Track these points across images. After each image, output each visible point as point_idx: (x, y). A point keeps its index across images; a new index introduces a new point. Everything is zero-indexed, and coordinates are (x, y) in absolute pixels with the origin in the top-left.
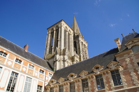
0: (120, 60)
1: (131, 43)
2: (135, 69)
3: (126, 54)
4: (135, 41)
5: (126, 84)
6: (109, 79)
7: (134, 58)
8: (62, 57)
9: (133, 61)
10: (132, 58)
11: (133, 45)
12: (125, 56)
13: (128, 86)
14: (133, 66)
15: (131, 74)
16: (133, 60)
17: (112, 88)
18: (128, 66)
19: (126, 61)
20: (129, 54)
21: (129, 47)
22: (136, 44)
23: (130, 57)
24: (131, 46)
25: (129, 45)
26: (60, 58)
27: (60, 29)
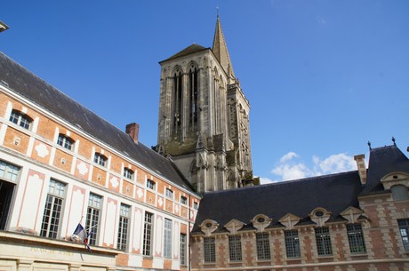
0: (366, 208)
1: (391, 178)
2: (391, 230)
3: (381, 198)
4: (400, 177)
5: (373, 253)
6: (342, 238)
7: (392, 207)
8: (214, 157)
9: (391, 215)
10: (389, 208)
11: (394, 183)
12: (376, 201)
13: (376, 257)
14: (390, 223)
15: (384, 238)
16: (390, 211)
17: (346, 256)
18: (380, 223)
19: (378, 213)
20: (384, 200)
21: (387, 187)
22: (400, 183)
23: (384, 206)
24: (391, 184)
25: (388, 182)
26: (210, 161)
27: (202, 75)
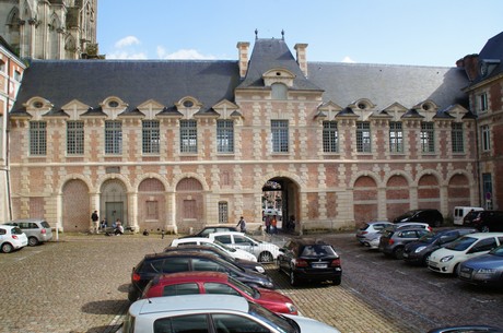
0: (242, 103)
1: (274, 74)
2: (263, 130)
3: (259, 94)
4: (283, 74)
5: (240, 154)
6: (211, 135)
7: (269, 107)
9: (266, 114)
10: (266, 107)
11: (276, 81)
12: (254, 97)
13: (243, 158)
14: (263, 123)
15: (254, 139)
16: (266, 110)
17: (212, 154)
18: (254, 121)
19: (253, 111)
20: (263, 97)
21: (268, 83)
22: (282, 81)
23: (262, 104)
24: (272, 81)
25: (270, 78)
